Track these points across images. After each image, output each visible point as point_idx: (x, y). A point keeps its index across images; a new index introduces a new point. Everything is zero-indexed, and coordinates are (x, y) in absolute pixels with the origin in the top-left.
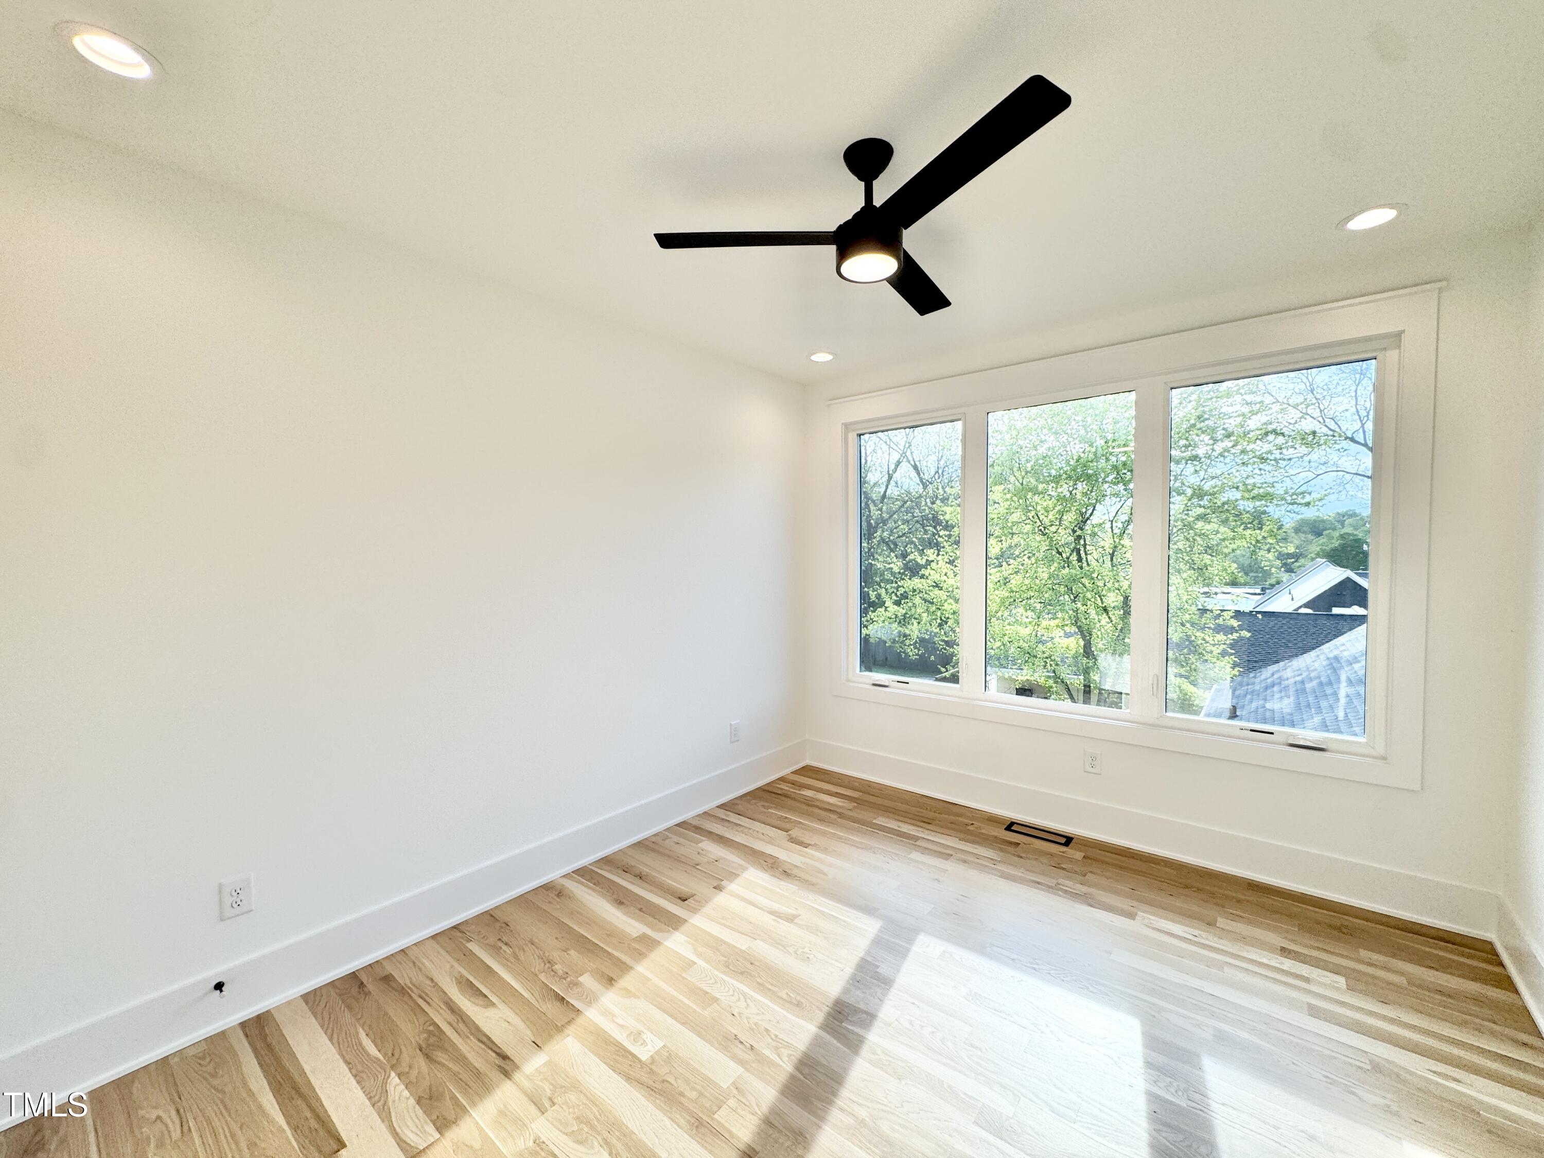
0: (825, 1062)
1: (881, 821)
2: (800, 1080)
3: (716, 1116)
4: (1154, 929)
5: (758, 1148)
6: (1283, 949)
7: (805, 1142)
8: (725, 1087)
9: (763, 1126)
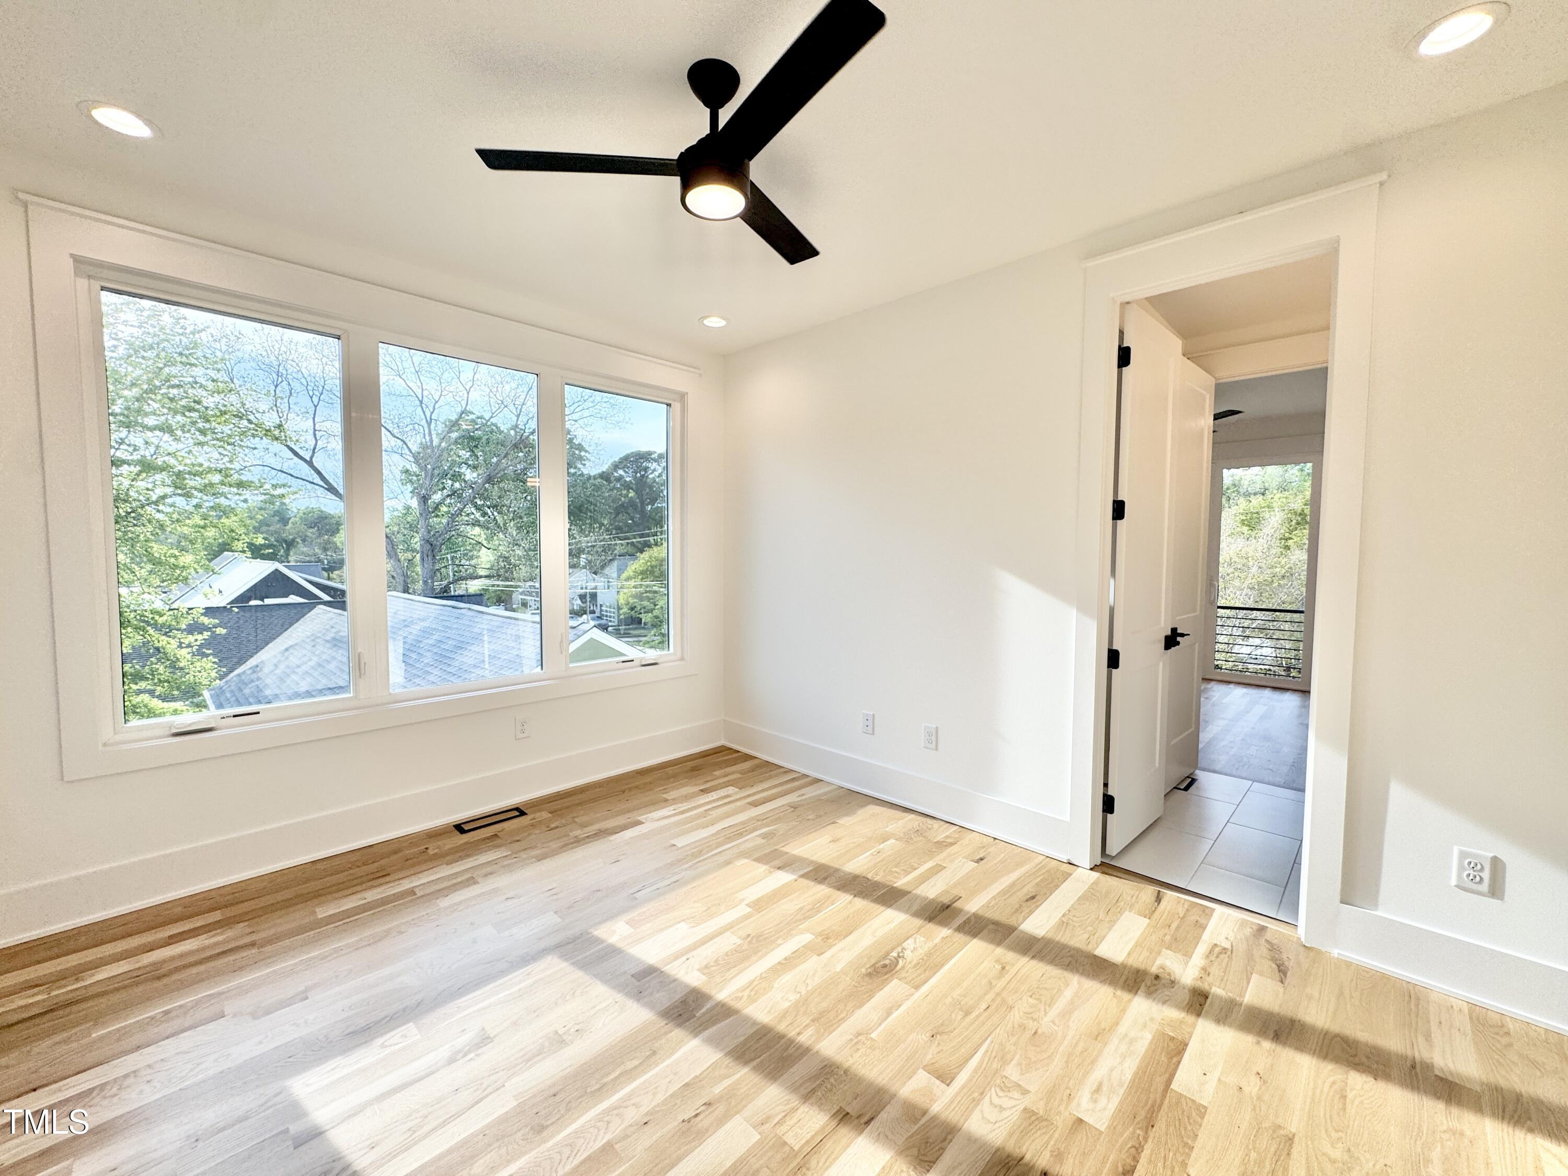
0: (742, 1039)
1: (323, 912)
2: (762, 1062)
3: (796, 1148)
4: (658, 820)
5: (836, 1108)
6: (702, 791)
7: (831, 1066)
8: (759, 1137)
9: (811, 1101)
